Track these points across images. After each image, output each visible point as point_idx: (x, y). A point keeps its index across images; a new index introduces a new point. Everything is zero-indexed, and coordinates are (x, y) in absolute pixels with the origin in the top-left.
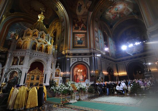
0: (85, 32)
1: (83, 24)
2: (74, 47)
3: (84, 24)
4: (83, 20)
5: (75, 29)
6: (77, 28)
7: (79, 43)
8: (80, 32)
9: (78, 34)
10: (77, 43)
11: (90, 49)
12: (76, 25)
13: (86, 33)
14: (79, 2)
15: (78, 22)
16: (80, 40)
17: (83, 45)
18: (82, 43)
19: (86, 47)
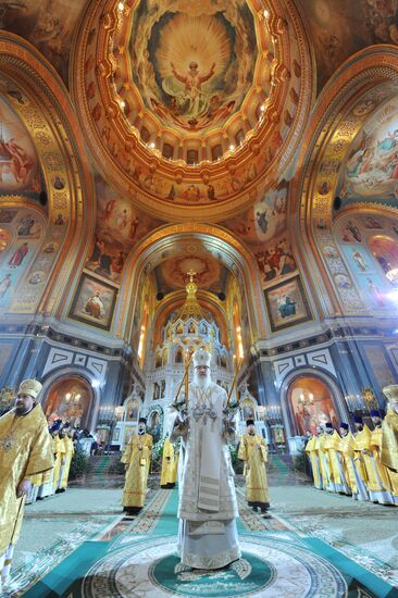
0: (295, 273)
1: (282, 258)
2: (274, 329)
3: (287, 255)
4: (280, 246)
5: (266, 280)
6: (270, 276)
7: (286, 312)
8: (282, 280)
9: (278, 290)
10: (280, 314)
11: (322, 318)
12: (267, 268)
13: (298, 278)
14: (256, 212)
15: (269, 258)
16: (284, 303)
17: (299, 315)
18: (294, 308)
19: (309, 317)
